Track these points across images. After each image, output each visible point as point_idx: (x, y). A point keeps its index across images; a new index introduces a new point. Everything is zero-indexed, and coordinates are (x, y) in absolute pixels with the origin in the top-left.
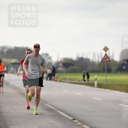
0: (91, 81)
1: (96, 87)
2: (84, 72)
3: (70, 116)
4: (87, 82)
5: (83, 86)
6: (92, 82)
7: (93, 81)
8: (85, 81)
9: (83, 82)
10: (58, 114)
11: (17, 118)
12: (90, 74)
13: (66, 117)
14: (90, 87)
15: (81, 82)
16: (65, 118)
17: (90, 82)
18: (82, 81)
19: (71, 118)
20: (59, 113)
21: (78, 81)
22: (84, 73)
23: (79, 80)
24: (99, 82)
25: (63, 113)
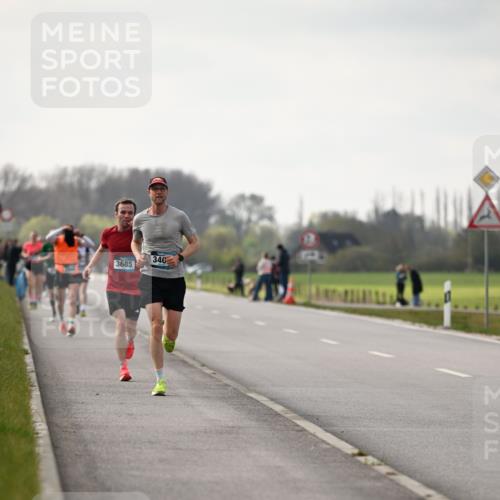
0: (429, 305)
1: (447, 328)
2: (399, 267)
3: (347, 441)
4: (411, 307)
5: (397, 323)
6: (433, 308)
7: (437, 305)
8: (403, 302)
9: (398, 305)
10: (300, 434)
11: (140, 448)
12: (424, 277)
13: (328, 444)
14: (425, 328)
15: (388, 307)
16: (325, 446)
17: (424, 308)
18: (394, 304)
19: (349, 449)
20: (303, 430)
21: (378, 303)
22: (402, 271)
23: (381, 299)
24: (461, 309)
25: (320, 429)
